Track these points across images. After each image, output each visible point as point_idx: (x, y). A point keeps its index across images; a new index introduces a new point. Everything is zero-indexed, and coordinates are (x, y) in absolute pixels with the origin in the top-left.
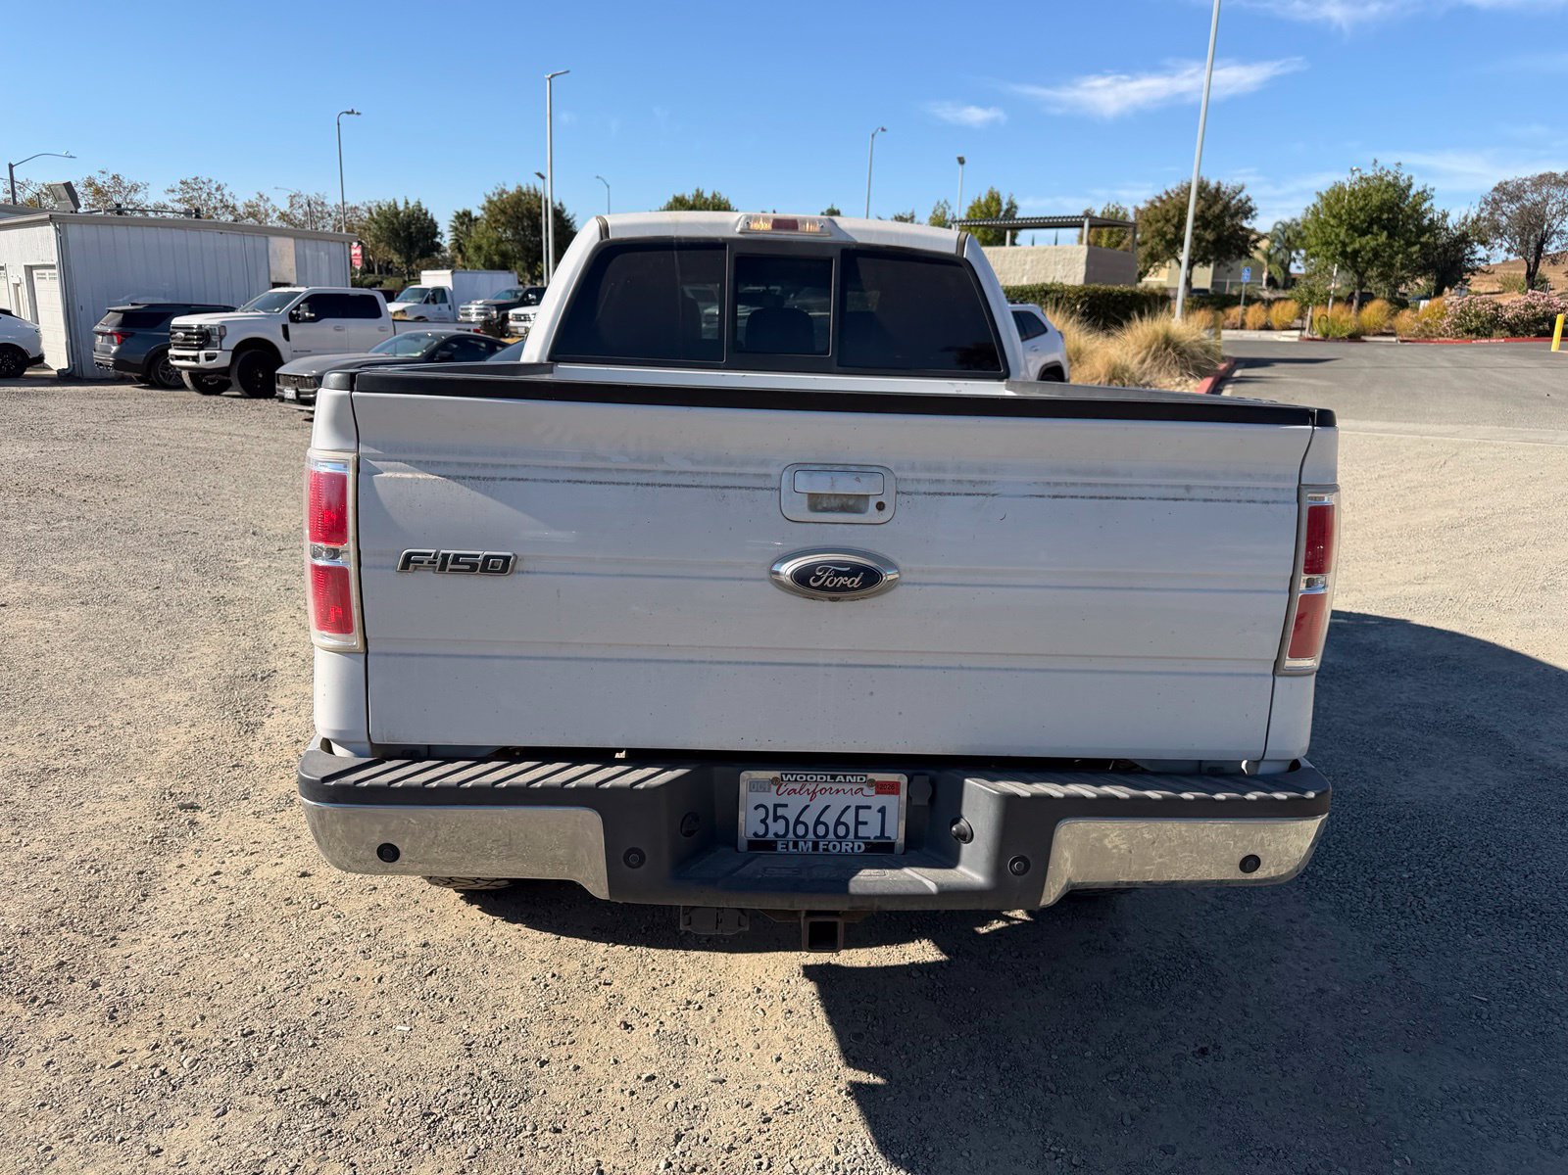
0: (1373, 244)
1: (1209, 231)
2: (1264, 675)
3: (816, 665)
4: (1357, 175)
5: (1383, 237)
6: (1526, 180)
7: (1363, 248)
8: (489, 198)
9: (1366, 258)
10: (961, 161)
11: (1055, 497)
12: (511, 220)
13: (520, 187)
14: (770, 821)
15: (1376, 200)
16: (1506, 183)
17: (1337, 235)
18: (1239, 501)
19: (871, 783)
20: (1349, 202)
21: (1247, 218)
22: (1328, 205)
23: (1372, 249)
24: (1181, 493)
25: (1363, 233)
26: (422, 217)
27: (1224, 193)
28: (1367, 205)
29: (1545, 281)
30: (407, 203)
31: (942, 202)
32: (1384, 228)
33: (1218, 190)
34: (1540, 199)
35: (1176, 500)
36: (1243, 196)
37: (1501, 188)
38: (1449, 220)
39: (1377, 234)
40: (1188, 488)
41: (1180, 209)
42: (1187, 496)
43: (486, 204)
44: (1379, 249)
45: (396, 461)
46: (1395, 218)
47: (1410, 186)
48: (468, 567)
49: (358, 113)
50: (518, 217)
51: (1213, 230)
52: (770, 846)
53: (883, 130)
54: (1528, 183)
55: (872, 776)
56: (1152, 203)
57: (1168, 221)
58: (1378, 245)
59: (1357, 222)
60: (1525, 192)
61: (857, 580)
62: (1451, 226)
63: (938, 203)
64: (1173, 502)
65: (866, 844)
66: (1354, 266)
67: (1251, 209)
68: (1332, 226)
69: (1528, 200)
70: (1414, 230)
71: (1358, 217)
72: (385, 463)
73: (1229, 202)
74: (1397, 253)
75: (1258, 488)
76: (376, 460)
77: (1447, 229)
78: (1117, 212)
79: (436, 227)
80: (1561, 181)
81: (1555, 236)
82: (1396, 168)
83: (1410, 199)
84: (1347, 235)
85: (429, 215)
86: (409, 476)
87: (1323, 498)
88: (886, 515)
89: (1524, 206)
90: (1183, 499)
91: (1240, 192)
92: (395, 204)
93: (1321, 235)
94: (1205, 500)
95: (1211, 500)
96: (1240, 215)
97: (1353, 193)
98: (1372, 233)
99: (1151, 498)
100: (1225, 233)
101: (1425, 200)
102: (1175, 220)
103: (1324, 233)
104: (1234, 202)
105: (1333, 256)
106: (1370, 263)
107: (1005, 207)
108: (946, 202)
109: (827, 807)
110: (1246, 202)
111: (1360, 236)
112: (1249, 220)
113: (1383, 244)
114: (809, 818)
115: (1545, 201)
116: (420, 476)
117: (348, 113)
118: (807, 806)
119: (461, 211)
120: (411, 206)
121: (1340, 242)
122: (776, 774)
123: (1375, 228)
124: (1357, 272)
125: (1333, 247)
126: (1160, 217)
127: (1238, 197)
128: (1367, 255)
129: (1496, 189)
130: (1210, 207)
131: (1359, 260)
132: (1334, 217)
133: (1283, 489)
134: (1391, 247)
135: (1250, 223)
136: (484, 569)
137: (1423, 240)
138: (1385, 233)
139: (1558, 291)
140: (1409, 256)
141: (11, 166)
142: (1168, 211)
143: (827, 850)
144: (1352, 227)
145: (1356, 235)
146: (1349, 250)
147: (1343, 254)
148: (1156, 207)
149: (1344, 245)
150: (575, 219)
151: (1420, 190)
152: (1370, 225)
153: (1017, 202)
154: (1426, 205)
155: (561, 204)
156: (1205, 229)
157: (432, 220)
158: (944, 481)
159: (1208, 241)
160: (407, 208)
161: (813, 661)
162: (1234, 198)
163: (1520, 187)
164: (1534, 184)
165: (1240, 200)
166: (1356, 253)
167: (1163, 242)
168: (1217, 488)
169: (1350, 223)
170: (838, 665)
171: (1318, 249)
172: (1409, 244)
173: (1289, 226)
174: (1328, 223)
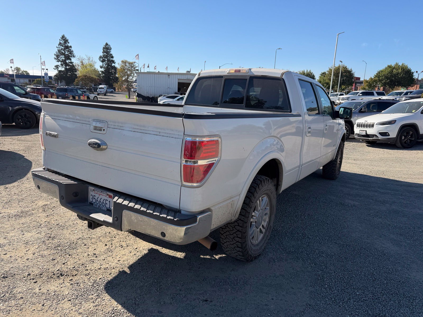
2: (179, 185)
3: (98, 165)
8: (330, 68)
11: (134, 131)
12: (335, 74)
13: (340, 65)
14: (93, 199)
18: (170, 137)
19: (108, 195)
24: (158, 134)
26: (311, 74)
30: (307, 71)
35: (157, 135)
40: (160, 132)
42: (159, 134)
43: (329, 70)
48: (52, 135)
49: (281, 49)
50: (337, 73)
52: (92, 204)
55: (108, 193)
61: (97, 146)
64: (156, 136)
65: (107, 209)
75: (174, 134)
79: (314, 77)
85: (313, 74)
87: (196, 139)
88: (105, 132)
90: (158, 135)
92: (304, 71)
94: (163, 136)
95: (164, 136)
99: (152, 134)
109: (101, 198)
114: (99, 200)
117: (279, 49)
118: (98, 197)
119: (323, 72)
120: (308, 72)
122: (94, 188)
133: (180, 135)
141: (220, 67)
143: (101, 208)
150: (355, 73)
155: (351, 69)
157: (313, 75)
158: (116, 125)
160: (307, 72)
161: (97, 164)
168: (166, 133)
170: (101, 166)
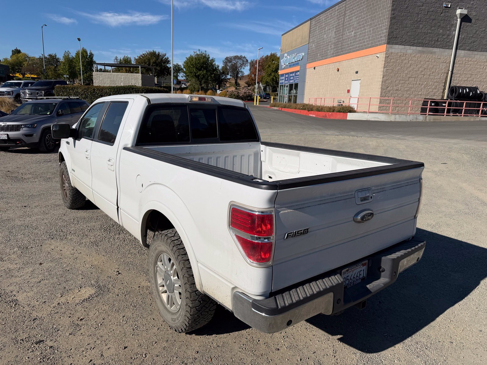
0: (203, 73)
1: (158, 67)
2: (413, 219)
4: (196, 53)
5: (205, 72)
6: (232, 57)
7: (200, 74)
9: (201, 77)
10: (79, 40)
15: (202, 61)
16: (228, 57)
17: (193, 70)
20: (195, 61)
21: (168, 64)
22: (190, 61)
23: (203, 75)
25: (200, 70)
27: (161, 56)
28: (199, 62)
29: (239, 84)
31: (67, 51)
32: (204, 69)
33: (159, 54)
34: (235, 62)
36: (166, 57)
37: (227, 59)
38: (219, 67)
39: (203, 71)
41: (149, 60)
44: (204, 75)
45: (283, 208)
46: (207, 66)
47: (209, 58)
48: (300, 234)
51: (159, 67)
53: (45, 25)
54: (233, 58)
56: (140, 57)
57: (145, 63)
58: (204, 74)
59: (198, 67)
60: (232, 60)
62: (220, 69)
63: (66, 52)
66: (199, 79)
67: (169, 61)
68: (192, 68)
69: (233, 62)
70: (212, 70)
71: (198, 65)
72: (281, 209)
73: (162, 58)
74: (209, 76)
76: (279, 208)
77: (219, 70)
78: (128, 59)
80: (239, 58)
81: (240, 72)
82: (205, 52)
83: (210, 61)
84: (196, 70)
86: (286, 211)
89: (232, 64)
91: (165, 55)
93: (189, 70)
96: (166, 63)
97: (196, 59)
98: (202, 70)
100: (163, 68)
101: (213, 62)
102: (148, 63)
103: (190, 69)
104: (164, 58)
105: (193, 76)
106: (202, 79)
107: (89, 54)
108: (68, 51)
110: (167, 59)
111: (199, 71)
112: (169, 64)
113: (205, 74)
115: (237, 63)
116: (289, 211)
121: (194, 72)
122: (347, 269)
123: (202, 69)
124: (199, 81)
125: (193, 74)
126: (143, 62)
127: (165, 57)
128: (201, 76)
129: (225, 59)
130: (157, 60)
131: (200, 78)
132: (192, 65)
134: (207, 74)
135: (169, 65)
136: (303, 234)
137: (214, 73)
138: (205, 70)
139: (242, 87)
140: (211, 77)
142: (145, 60)
144: (197, 68)
145: (198, 70)
146: (197, 75)
147: (195, 76)
148: (141, 59)
149: (195, 73)
151: (212, 59)
152: (201, 68)
153: (93, 53)
154: (214, 63)
156: (157, 66)
159: (158, 70)
162: (164, 57)
163: (231, 59)
164: (234, 58)
165: (166, 58)
166: (199, 75)
167: (145, 70)
169: (196, 67)
171: (189, 74)
172: (211, 74)
173: (176, 66)
174: (190, 66)
